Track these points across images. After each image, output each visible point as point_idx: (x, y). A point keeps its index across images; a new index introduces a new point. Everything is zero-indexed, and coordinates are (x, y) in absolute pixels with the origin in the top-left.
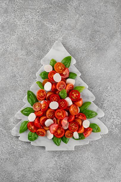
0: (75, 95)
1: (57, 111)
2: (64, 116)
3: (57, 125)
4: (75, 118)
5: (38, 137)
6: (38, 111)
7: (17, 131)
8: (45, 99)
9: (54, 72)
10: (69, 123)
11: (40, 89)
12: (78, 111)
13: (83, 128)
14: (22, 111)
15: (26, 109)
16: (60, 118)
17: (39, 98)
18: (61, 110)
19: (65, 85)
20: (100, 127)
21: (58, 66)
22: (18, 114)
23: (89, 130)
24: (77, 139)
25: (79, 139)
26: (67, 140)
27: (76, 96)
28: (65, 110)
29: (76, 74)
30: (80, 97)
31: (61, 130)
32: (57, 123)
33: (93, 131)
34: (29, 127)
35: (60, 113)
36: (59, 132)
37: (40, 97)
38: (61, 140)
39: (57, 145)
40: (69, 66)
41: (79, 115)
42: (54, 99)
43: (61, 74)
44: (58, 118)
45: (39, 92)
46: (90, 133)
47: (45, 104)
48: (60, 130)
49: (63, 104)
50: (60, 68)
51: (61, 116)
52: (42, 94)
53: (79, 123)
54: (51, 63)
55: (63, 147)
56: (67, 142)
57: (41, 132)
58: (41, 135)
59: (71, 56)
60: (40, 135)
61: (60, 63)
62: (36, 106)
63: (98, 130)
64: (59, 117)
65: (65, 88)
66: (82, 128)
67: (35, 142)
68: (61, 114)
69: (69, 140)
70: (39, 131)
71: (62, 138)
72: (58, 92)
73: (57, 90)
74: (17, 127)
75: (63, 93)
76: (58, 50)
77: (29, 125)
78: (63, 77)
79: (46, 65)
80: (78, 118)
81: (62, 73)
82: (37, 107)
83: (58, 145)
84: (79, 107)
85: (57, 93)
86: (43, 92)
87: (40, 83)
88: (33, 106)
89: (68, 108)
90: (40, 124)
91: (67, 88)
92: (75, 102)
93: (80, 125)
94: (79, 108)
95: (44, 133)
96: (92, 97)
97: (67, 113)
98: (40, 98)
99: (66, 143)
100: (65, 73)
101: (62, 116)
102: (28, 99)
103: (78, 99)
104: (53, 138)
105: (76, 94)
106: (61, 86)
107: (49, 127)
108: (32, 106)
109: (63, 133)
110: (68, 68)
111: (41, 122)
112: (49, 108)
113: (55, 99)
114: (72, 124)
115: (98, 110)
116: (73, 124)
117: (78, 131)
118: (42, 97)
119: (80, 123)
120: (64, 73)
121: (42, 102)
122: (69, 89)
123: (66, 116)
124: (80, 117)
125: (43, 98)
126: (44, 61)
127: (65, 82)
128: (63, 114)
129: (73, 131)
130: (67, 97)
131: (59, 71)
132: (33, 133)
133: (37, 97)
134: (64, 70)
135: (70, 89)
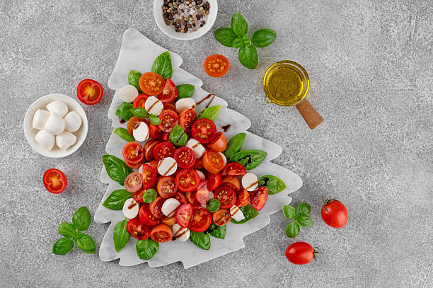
0: (204, 130)
1: (178, 177)
2: (196, 182)
3: (187, 207)
4: (223, 178)
5: (158, 245)
6: (138, 192)
7: (109, 249)
8: (144, 161)
9: (143, 96)
10: (213, 192)
11: (125, 143)
12: (222, 161)
13: (245, 192)
14: (106, 204)
15: (112, 195)
16: (191, 188)
17: (131, 164)
18: (186, 171)
19: (176, 114)
20: (281, 178)
21: (148, 82)
22: (101, 213)
23: (260, 192)
24: (243, 221)
25: (247, 219)
26: (222, 232)
27: (208, 130)
28: (194, 168)
29: (191, 86)
30: (216, 130)
31: (202, 213)
32: (188, 202)
33: (270, 193)
34: (132, 230)
35: (186, 177)
36: (198, 218)
37: (132, 160)
38: (210, 236)
39: (203, 249)
40: (171, 74)
41: (228, 168)
42: (162, 154)
43: (160, 97)
44: (185, 190)
45: (127, 151)
46: (266, 198)
47: (148, 170)
48: (199, 214)
49: (185, 158)
50: (153, 83)
51: (192, 185)
52: (133, 152)
53: (234, 185)
54: (130, 79)
55: (219, 248)
56: (224, 235)
57: (161, 232)
58: (162, 239)
59: (167, 50)
60: (161, 241)
61: (149, 74)
62: (131, 181)
63: (280, 186)
64: (188, 187)
65: (177, 122)
66: (243, 194)
67: (157, 260)
68: (188, 180)
69: (225, 230)
70: (156, 233)
71: (209, 231)
72: (166, 135)
73: (163, 133)
74: (107, 240)
75: (177, 134)
76: (136, 48)
77: (131, 226)
78: (165, 101)
79: (123, 89)
80: (227, 176)
81: (162, 93)
82: (134, 183)
83: (207, 247)
84: (224, 153)
85: (165, 138)
86: (135, 146)
87: (122, 129)
88: (125, 183)
89: (200, 162)
90: (152, 216)
91: (183, 120)
92: (210, 143)
93: (236, 188)
94: (222, 154)
95: (167, 233)
96: (243, 122)
97: (201, 174)
98: (135, 163)
99: (223, 238)
100: (168, 91)
101: (193, 183)
102: (109, 174)
103: (214, 136)
104: (190, 238)
105: (206, 126)
106: (168, 121)
107: (174, 216)
108: (123, 185)
109: (209, 219)
110: (170, 77)
111: (152, 212)
112: (159, 176)
113: (165, 153)
114: (220, 194)
115: (264, 145)
116: (223, 192)
117: (237, 204)
118: (136, 159)
119: (237, 185)
120: (165, 92)
121: (141, 170)
122: (187, 122)
123: (201, 181)
124: (232, 173)
125: (139, 161)
126: (115, 81)
127: (174, 109)
128: (194, 177)
129: (228, 207)
130: (188, 140)
131: (154, 91)
132: (146, 242)
133: (127, 163)
134: (163, 85)
135: (190, 120)
